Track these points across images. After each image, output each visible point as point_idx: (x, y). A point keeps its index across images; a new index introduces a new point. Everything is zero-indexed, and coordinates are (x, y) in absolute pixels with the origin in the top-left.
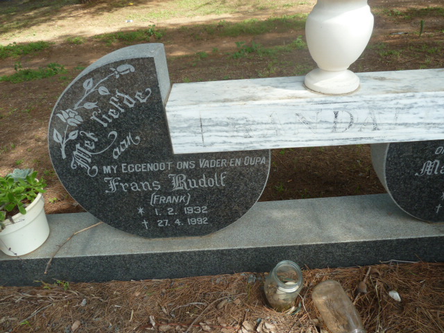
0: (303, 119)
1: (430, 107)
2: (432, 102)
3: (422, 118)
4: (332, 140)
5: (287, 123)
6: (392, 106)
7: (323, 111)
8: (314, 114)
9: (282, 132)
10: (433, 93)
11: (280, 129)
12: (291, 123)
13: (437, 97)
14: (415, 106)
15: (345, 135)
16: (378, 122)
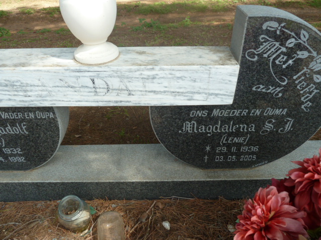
0: (67, 84)
1: (170, 78)
2: (171, 74)
3: (166, 87)
4: (97, 102)
5: (55, 87)
6: (138, 76)
7: (81, 78)
8: (74, 80)
9: (53, 93)
10: (169, 67)
11: (51, 91)
12: (58, 86)
13: (173, 70)
14: (157, 76)
15: (106, 98)
16: (130, 89)
